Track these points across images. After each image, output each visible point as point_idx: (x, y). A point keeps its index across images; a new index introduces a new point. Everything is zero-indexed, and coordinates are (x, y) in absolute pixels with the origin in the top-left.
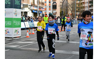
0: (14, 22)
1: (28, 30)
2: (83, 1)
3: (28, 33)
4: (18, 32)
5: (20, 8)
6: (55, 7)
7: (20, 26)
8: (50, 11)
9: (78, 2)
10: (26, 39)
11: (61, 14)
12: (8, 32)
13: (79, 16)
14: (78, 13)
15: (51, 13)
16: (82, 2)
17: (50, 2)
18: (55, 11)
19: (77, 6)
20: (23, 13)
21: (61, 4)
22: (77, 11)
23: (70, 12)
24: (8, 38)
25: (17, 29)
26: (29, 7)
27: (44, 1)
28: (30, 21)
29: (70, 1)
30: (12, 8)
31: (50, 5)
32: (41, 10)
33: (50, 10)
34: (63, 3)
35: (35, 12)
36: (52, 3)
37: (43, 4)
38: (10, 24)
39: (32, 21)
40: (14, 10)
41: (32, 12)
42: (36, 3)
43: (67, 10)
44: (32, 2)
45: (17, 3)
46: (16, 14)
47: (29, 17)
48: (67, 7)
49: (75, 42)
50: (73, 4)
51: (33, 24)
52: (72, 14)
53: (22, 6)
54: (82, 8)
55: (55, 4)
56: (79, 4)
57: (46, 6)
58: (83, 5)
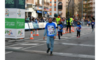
0: (18, 23)
1: (32, 31)
2: (91, 2)
3: (32, 35)
4: (22, 33)
5: (24, 8)
6: (60, 7)
7: (24, 27)
8: (55, 12)
9: (85, 2)
10: (30, 40)
11: (66, 15)
12: (11, 33)
13: (86, 17)
14: (85, 14)
15: (57, 13)
16: (89, 2)
17: (55, 2)
18: (61, 12)
19: (84, 6)
20: (27, 14)
21: (67, 4)
22: (84, 12)
23: (76, 13)
24: (11, 39)
25: (20, 30)
26: (34, 7)
27: (49, 1)
28: (34, 21)
29: (76, 1)
30: (16, 8)
31: (55, 5)
32: (46, 10)
33: (55, 10)
34: (69, 3)
35: (40, 12)
36: (57, 3)
37: (48, 4)
38: (14, 25)
39: (36, 22)
40: (18, 10)
41: (37, 12)
42: (41, 3)
43: (73, 11)
44: (37, 2)
45: (21, 3)
46: (20, 15)
47: (33, 18)
48: (73, 7)
49: (82, 45)
50: (80, 4)
51: (38, 25)
52: (79, 15)
53: (26, 7)
54: (89, 8)
55: (60, 4)
56: (86, 5)
57: (51, 6)
58: (91, 6)
